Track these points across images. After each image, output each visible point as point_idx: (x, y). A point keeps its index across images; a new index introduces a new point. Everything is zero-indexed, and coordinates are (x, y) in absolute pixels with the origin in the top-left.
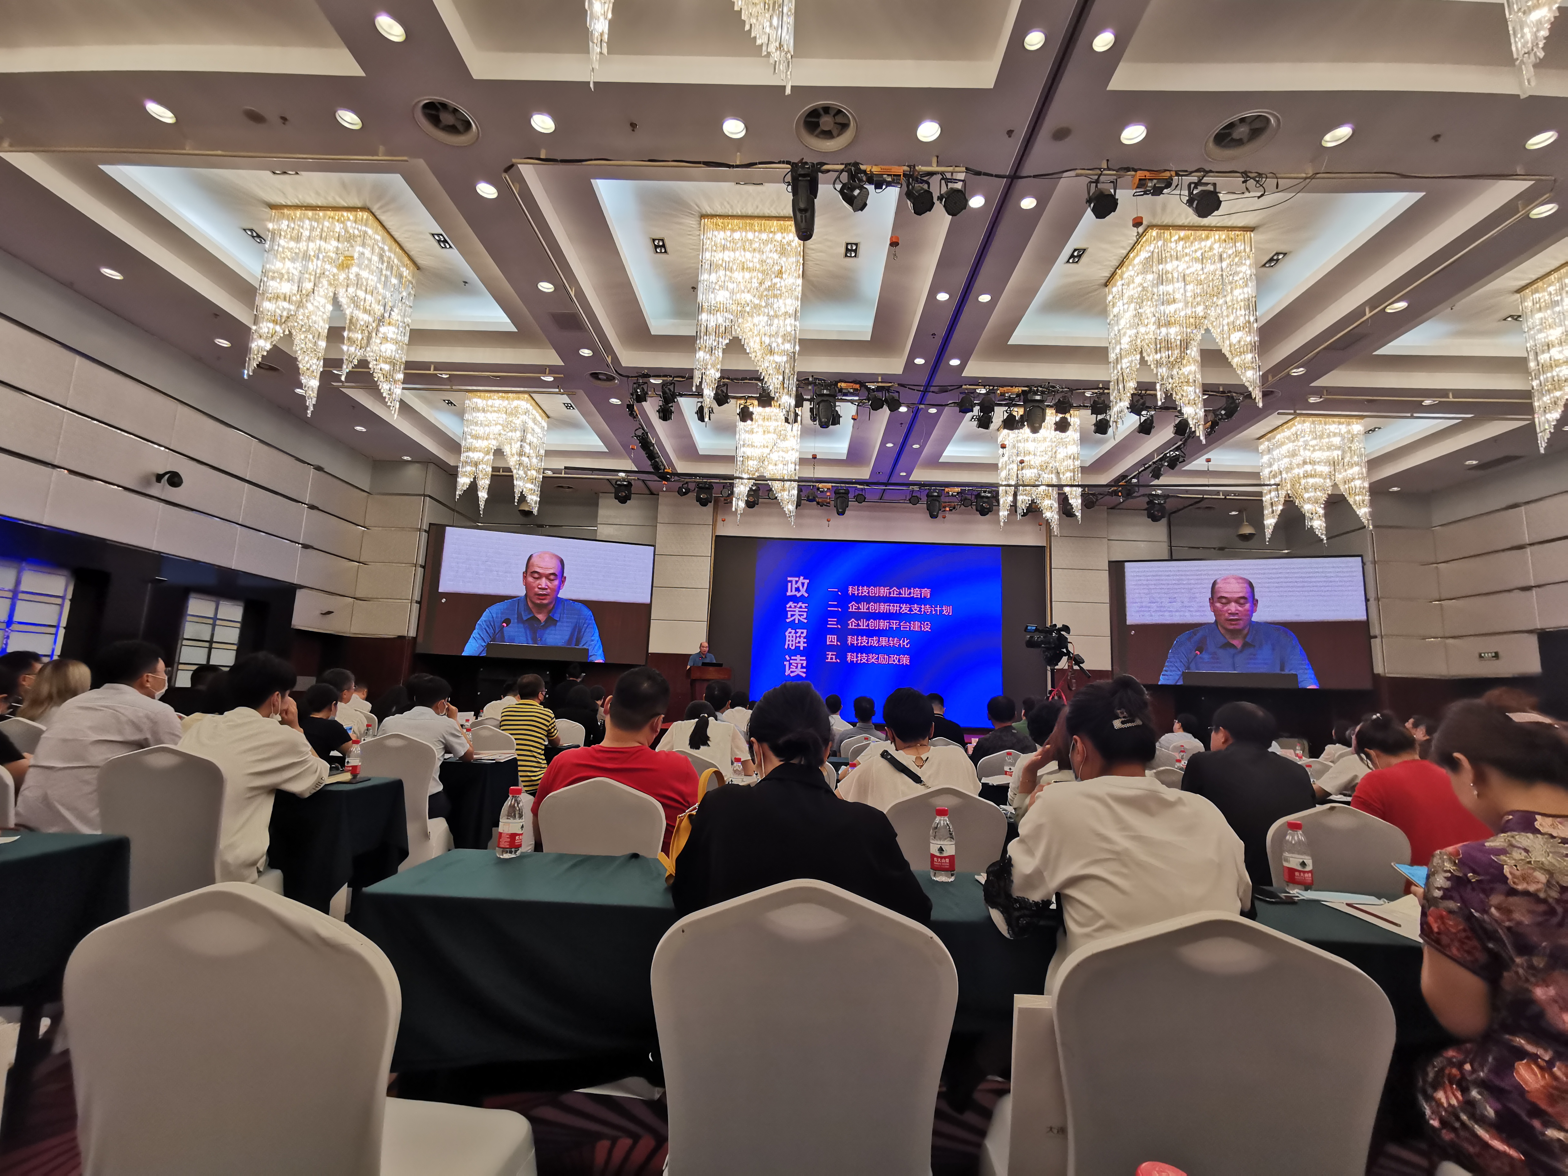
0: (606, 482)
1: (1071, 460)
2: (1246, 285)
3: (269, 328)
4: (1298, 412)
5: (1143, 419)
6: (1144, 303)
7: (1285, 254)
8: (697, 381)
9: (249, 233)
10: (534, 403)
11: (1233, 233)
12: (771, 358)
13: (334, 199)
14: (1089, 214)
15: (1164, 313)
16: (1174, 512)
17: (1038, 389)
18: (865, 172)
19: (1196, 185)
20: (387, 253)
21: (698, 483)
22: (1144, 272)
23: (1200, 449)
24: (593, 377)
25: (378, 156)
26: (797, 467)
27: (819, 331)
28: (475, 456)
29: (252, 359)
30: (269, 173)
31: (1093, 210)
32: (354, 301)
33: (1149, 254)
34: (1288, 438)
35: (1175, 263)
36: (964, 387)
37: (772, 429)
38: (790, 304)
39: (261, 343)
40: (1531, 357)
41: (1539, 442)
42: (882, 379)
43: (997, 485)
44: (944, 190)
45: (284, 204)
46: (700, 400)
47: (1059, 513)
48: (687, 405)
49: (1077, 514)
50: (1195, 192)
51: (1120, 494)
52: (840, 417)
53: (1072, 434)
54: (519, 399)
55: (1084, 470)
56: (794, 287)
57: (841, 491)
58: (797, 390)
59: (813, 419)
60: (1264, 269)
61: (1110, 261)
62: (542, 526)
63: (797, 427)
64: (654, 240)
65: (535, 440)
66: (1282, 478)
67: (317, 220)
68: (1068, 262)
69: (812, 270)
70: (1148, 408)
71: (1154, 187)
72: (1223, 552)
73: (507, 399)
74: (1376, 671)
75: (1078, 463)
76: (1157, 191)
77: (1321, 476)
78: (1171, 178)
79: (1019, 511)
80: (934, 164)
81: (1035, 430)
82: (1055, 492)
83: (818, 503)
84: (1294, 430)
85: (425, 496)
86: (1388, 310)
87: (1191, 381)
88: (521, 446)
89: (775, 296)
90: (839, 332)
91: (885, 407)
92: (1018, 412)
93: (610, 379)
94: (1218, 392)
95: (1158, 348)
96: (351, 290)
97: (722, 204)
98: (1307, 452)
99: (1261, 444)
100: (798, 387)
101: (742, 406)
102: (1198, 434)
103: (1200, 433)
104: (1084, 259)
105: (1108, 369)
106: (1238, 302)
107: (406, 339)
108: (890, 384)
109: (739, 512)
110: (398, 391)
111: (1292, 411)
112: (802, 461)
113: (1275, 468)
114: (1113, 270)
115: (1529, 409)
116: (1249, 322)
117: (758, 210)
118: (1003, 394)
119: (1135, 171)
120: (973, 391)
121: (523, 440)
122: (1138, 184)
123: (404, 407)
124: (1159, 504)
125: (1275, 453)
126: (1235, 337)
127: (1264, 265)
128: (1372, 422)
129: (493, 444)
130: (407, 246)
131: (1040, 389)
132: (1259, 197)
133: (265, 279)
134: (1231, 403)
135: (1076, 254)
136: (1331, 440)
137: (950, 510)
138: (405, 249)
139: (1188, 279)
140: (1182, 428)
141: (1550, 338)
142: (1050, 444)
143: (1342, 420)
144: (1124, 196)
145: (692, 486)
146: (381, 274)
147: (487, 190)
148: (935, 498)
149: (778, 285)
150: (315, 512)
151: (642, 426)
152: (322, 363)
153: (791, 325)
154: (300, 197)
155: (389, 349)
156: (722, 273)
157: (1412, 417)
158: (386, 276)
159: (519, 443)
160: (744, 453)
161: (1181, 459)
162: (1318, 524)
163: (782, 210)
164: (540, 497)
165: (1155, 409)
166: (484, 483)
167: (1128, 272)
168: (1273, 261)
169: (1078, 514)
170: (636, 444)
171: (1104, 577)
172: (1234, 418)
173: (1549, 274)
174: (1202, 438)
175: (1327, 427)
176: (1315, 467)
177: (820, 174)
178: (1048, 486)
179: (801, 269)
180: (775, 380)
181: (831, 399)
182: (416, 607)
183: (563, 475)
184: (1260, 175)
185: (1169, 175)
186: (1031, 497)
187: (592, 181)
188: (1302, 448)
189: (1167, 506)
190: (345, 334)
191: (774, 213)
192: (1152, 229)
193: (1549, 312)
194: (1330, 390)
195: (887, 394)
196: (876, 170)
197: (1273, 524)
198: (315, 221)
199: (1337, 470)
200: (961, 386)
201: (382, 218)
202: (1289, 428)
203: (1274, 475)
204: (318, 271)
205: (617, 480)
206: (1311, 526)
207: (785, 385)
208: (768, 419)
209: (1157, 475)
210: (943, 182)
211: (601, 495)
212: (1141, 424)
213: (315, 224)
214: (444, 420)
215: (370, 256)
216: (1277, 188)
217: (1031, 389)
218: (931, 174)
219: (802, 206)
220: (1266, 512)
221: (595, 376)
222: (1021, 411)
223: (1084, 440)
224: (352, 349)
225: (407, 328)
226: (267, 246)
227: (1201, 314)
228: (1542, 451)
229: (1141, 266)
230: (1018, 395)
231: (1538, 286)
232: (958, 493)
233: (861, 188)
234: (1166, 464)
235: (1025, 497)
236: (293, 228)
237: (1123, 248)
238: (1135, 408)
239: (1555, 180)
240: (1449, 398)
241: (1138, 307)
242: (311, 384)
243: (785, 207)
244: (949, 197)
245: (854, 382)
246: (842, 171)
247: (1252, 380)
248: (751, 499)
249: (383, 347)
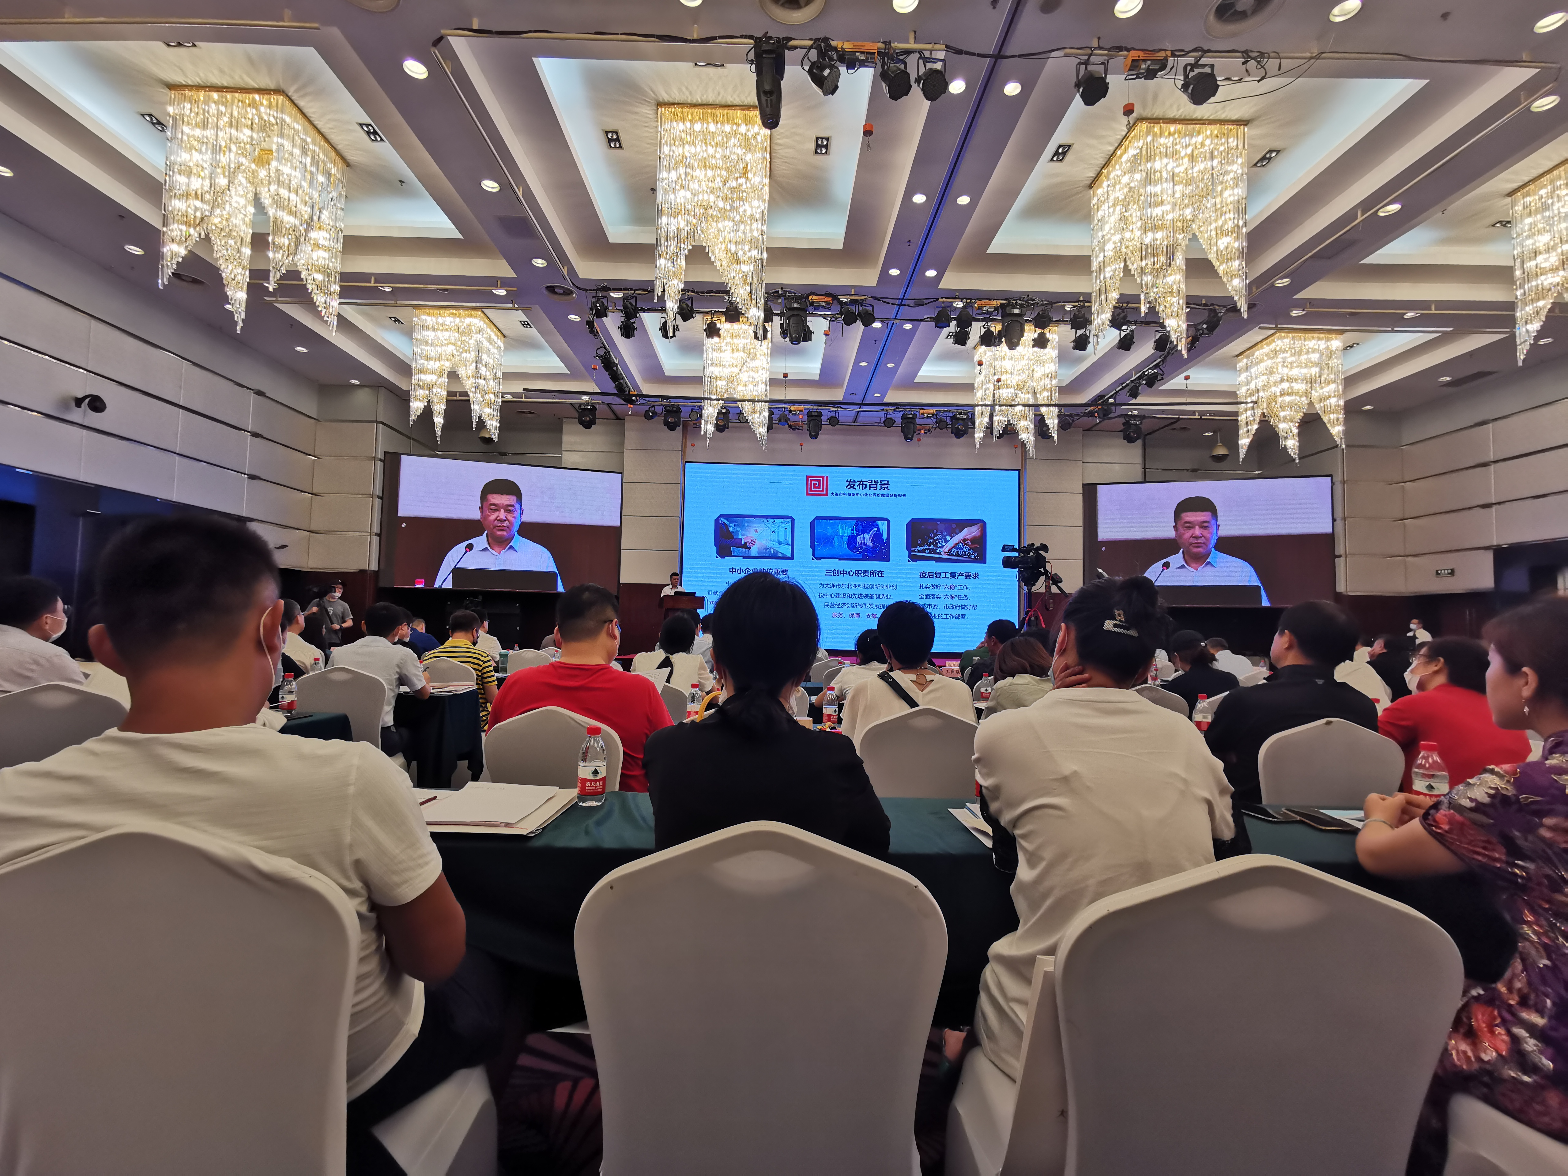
0: (570, 406)
1: (1049, 379)
2: (1237, 186)
3: (181, 231)
4: (1279, 326)
5: (1123, 334)
6: (1130, 207)
7: (1278, 152)
8: (658, 291)
9: (148, 118)
10: (487, 320)
11: (1226, 127)
12: (738, 267)
13: (241, 77)
14: (1078, 99)
15: (1151, 217)
16: (1149, 434)
17: (1016, 303)
18: (835, 49)
19: (1196, 65)
20: (311, 147)
21: (666, 407)
22: (1132, 170)
23: (1182, 364)
24: (549, 291)
25: (284, 21)
26: (768, 388)
27: (789, 239)
28: (429, 378)
29: (165, 266)
30: (160, 44)
31: (1081, 96)
32: (279, 202)
33: (1138, 151)
34: (1267, 355)
35: (1165, 161)
36: (940, 300)
37: (741, 347)
38: (756, 206)
39: (175, 247)
40: (1518, 264)
41: (1518, 354)
42: (855, 291)
43: (974, 406)
44: (922, 71)
45: (184, 83)
46: (664, 315)
47: (1035, 435)
48: (650, 321)
49: (1053, 435)
50: (1191, 75)
51: (1096, 415)
52: (811, 333)
53: (1051, 352)
54: (471, 316)
55: (1062, 390)
56: (760, 187)
57: (814, 414)
58: (766, 304)
59: (784, 335)
60: (1255, 169)
61: (1095, 159)
62: (504, 454)
63: (766, 345)
64: (607, 133)
65: (491, 362)
66: (1258, 396)
67: (225, 104)
68: (1052, 160)
69: (781, 168)
70: (1128, 323)
71: (1148, 70)
72: (1196, 473)
73: (459, 316)
74: (1338, 590)
75: (1055, 382)
76: (1150, 75)
77: (1297, 394)
78: (1166, 59)
79: (995, 432)
80: (912, 40)
81: (1012, 346)
82: (1031, 413)
83: (790, 427)
84: (1273, 346)
85: (377, 422)
86: (1381, 214)
87: (1174, 291)
88: (476, 368)
89: (740, 199)
90: (810, 240)
91: (859, 322)
92: (996, 328)
93: (567, 292)
94: (1201, 305)
95: (1144, 255)
96: (273, 188)
97: (680, 90)
98: (1285, 369)
99: (1240, 361)
100: (767, 301)
101: (708, 322)
102: (1179, 348)
103: (1182, 347)
104: (1069, 157)
105: (1091, 280)
106: (1227, 205)
107: (340, 246)
108: (863, 298)
109: (708, 436)
110: (335, 303)
111: (1274, 326)
112: (774, 382)
113: (1252, 386)
114: (1099, 169)
115: (1511, 322)
116: (1238, 226)
117: (720, 98)
118: (980, 308)
119: (1128, 50)
120: (949, 305)
121: (478, 360)
122: (1131, 66)
123: (344, 323)
124: (1136, 425)
125: (1254, 370)
126: (1223, 242)
127: (1255, 165)
128: (1350, 337)
129: (447, 365)
130: (334, 138)
131: (1019, 302)
132: (1259, 81)
133: (171, 173)
134: (1214, 317)
135: (1060, 151)
136: (1309, 356)
137: (925, 433)
138: (331, 141)
139: (1176, 179)
140: (1163, 344)
141: (1537, 245)
142: (1027, 362)
143: (1322, 336)
144: (1115, 81)
145: (659, 409)
146: (306, 171)
147: (415, 69)
148: (910, 420)
149: (744, 186)
150: (258, 440)
151: (604, 345)
152: (248, 273)
153: (758, 230)
154: (202, 75)
155: (321, 257)
156: (682, 170)
157: (1393, 331)
158: (311, 173)
159: (474, 365)
160: (712, 372)
161: (1159, 378)
162: (1292, 444)
163: (746, 98)
164: (500, 423)
165: (1135, 323)
166: (439, 408)
167: (1115, 172)
168: (1265, 160)
169: (1055, 435)
170: (599, 364)
171: (1078, 500)
172: (1214, 333)
173: (1542, 176)
174: (1184, 352)
175: (1306, 343)
176: (1292, 385)
177: (786, 51)
178: (1024, 405)
179: (768, 169)
180: (742, 292)
181: (801, 313)
182: (376, 540)
183: (523, 399)
184: (1262, 55)
185: (1164, 55)
186: (1008, 417)
187: (533, 59)
188: (1280, 365)
189: (1143, 427)
190: (270, 239)
191: (737, 101)
192: (1141, 122)
193: (1539, 217)
194: (1312, 302)
195: (861, 308)
196: (848, 46)
197: (1248, 444)
198: (223, 105)
199: (1313, 388)
200: (938, 299)
201: (302, 103)
202: (1268, 345)
203: (1251, 393)
204: (232, 166)
205: (581, 404)
206: (1285, 445)
207: (753, 297)
208: (736, 337)
209: (1134, 394)
210: (921, 61)
211: (564, 420)
212: (1121, 340)
213: (222, 109)
214: (392, 340)
215: (290, 149)
216: (1279, 70)
217: (1009, 302)
218: (908, 52)
219: (767, 87)
220: (1241, 432)
221: (551, 289)
222: (999, 327)
223: (1062, 358)
224: (279, 256)
225: (340, 233)
226: (169, 134)
227: (1189, 217)
228: (1520, 364)
229: (1129, 164)
230: (996, 309)
231: (1530, 189)
232: (933, 415)
233: (832, 67)
234: (1144, 382)
235: (1001, 418)
236: (197, 113)
237: (1110, 144)
238: (1116, 323)
239: (1560, 68)
240: (1431, 310)
241: (1124, 210)
242: (238, 296)
243: (749, 94)
244: (927, 79)
245: (827, 295)
246: (811, 47)
247: (1238, 289)
248: (721, 423)
249: (315, 255)
